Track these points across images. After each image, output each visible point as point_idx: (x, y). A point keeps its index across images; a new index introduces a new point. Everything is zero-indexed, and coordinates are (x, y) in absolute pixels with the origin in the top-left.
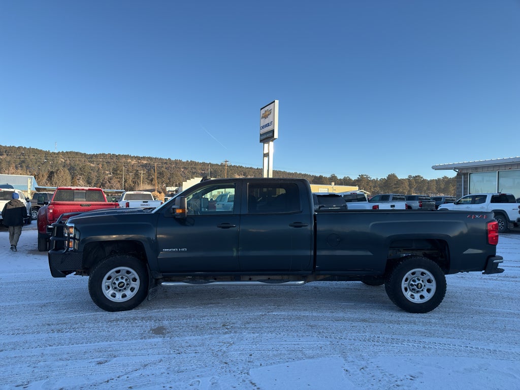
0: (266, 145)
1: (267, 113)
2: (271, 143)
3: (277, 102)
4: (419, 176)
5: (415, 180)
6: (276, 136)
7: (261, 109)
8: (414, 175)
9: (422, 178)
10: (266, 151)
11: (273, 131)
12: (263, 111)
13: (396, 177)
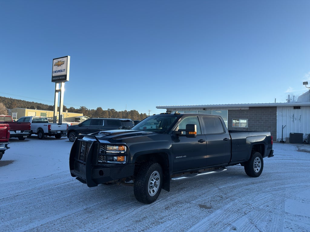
0: (58, 85)
1: (60, 63)
2: (63, 84)
3: (69, 57)
4: (113, 109)
5: (112, 111)
6: (68, 79)
7: (54, 59)
8: (111, 109)
9: (115, 110)
10: (57, 88)
11: (66, 76)
12: (55, 61)
13: (101, 109)
